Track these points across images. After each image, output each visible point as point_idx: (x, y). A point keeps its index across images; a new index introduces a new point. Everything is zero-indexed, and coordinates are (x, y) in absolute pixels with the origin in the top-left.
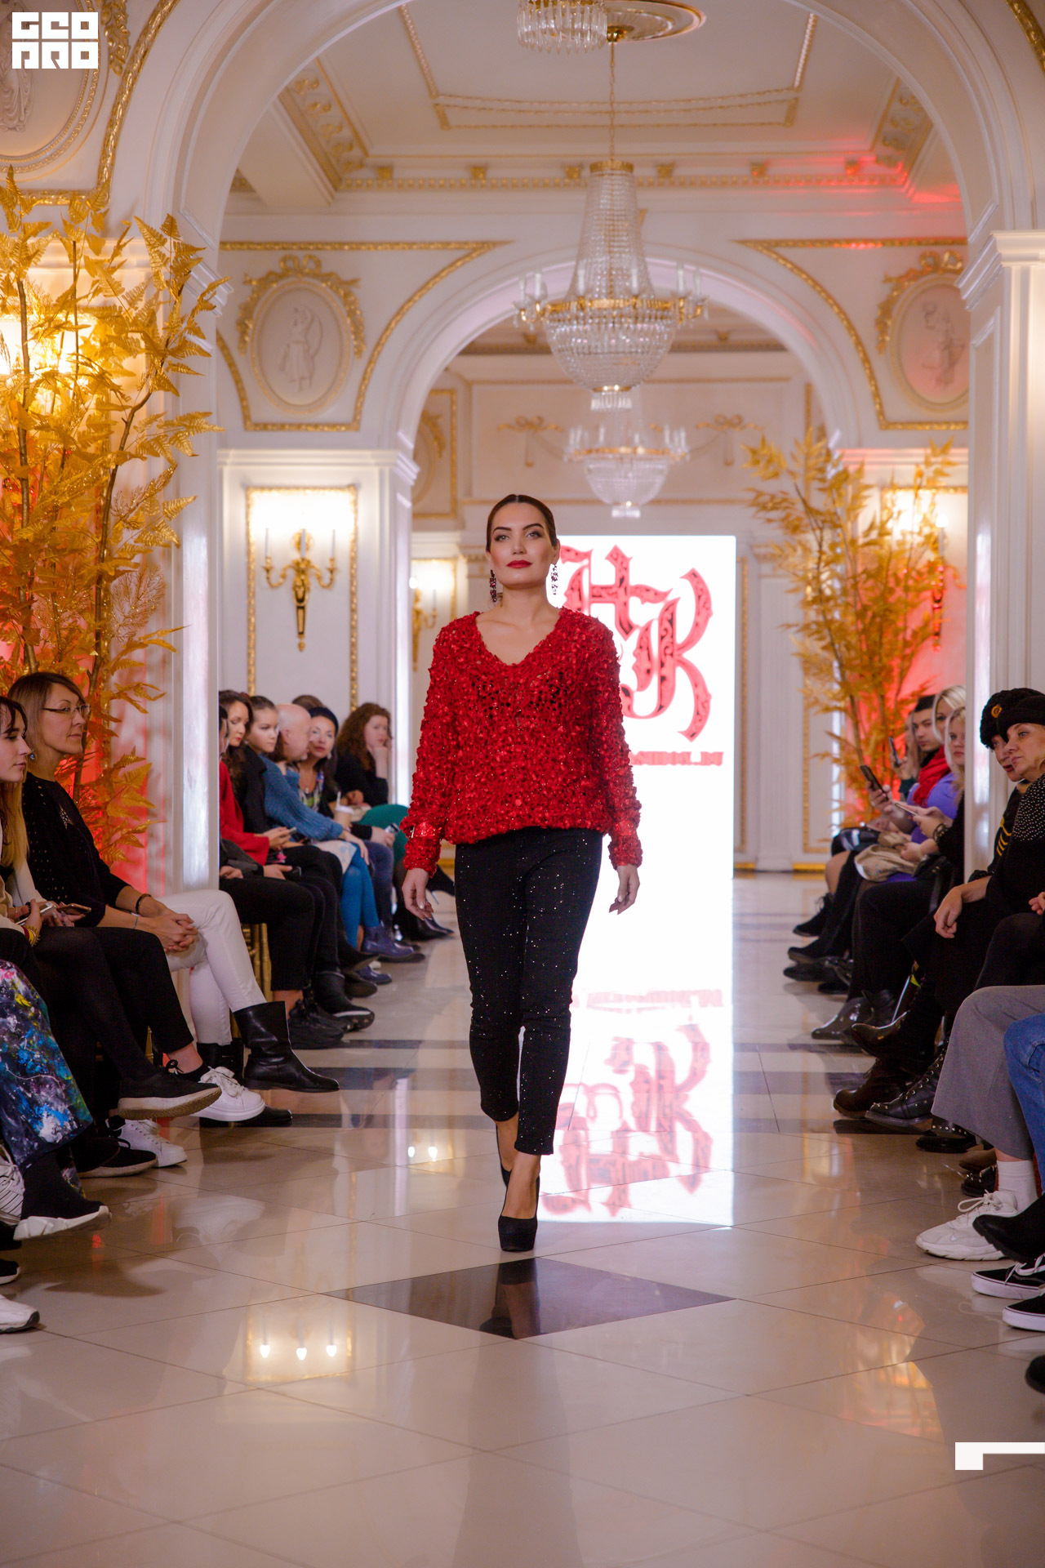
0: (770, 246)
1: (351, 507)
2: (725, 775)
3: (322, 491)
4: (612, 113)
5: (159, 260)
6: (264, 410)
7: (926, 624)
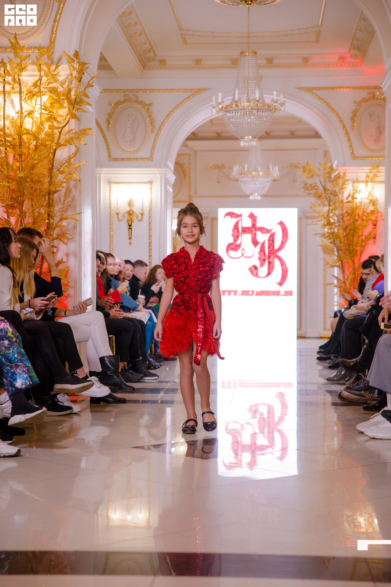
0: (310, 90)
1: (150, 190)
2: (293, 300)
3: (138, 184)
4: (248, 37)
5: (72, 68)
6: (116, 153)
7: (370, 234)
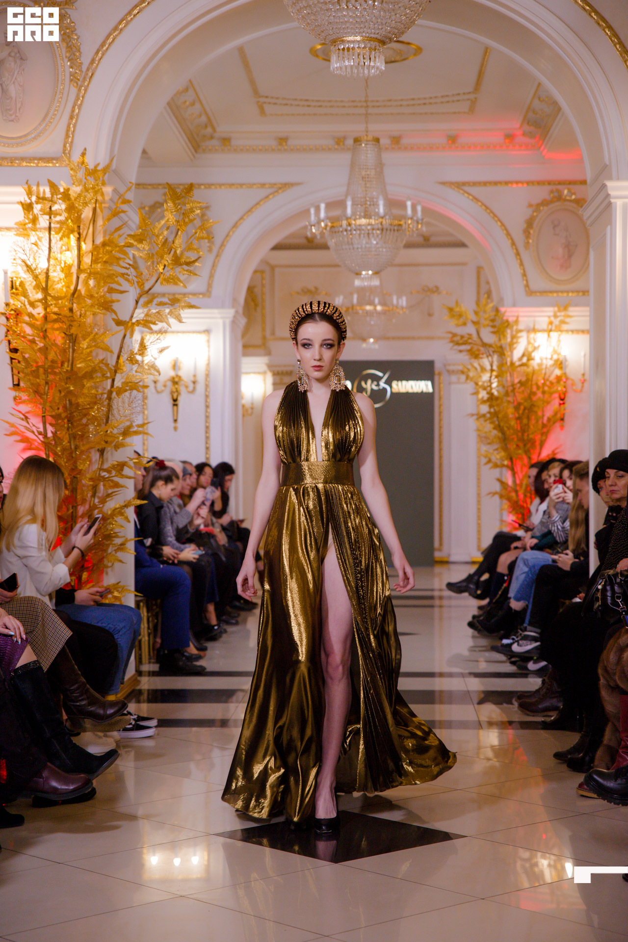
0: (459, 186)
1: (206, 344)
3: (188, 334)
4: (367, 107)
7: (556, 414)
